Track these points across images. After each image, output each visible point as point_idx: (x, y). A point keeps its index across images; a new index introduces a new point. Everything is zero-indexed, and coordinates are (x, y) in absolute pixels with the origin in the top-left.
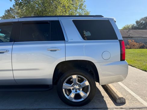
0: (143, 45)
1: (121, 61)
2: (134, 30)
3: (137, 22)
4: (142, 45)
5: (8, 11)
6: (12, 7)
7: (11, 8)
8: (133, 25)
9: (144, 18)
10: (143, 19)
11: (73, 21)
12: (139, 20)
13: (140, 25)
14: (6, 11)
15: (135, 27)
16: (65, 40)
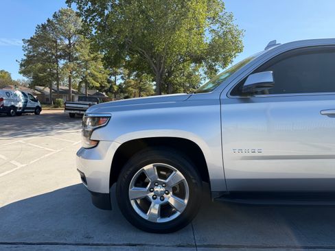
7: (49, 21)
14: (38, 27)
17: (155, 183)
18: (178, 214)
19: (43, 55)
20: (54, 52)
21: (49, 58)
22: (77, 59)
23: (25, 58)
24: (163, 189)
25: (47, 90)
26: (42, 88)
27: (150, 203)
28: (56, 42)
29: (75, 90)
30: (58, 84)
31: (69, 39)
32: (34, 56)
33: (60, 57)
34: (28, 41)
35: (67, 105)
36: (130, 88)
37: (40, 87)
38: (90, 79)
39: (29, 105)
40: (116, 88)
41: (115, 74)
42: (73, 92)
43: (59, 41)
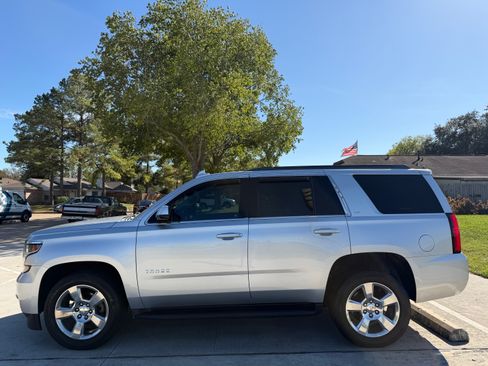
0: (468, 203)
1: (454, 252)
2: (433, 157)
3: (439, 131)
4: (464, 203)
5: (45, 98)
6: (57, 87)
7: (53, 90)
8: (427, 141)
9: (460, 119)
10: (454, 122)
11: (354, 176)
12: (443, 125)
13: (447, 139)
14: (38, 99)
15: (433, 145)
16: (344, 213)
17: (80, 304)
18: (99, 331)
19: (42, 136)
20: (58, 132)
21: (52, 140)
22: (91, 141)
23: (16, 140)
24: (86, 309)
25: (47, 183)
26: (39, 181)
27: (75, 322)
28: (62, 118)
29: (87, 183)
30: (62, 176)
31: (81, 115)
32: (29, 138)
33: (68, 138)
34: (23, 116)
35: (66, 209)
36: (168, 179)
37: (35, 180)
38: (109, 169)
39: (13, 209)
40: (147, 179)
41: (147, 159)
42: (84, 186)
43: (66, 117)
